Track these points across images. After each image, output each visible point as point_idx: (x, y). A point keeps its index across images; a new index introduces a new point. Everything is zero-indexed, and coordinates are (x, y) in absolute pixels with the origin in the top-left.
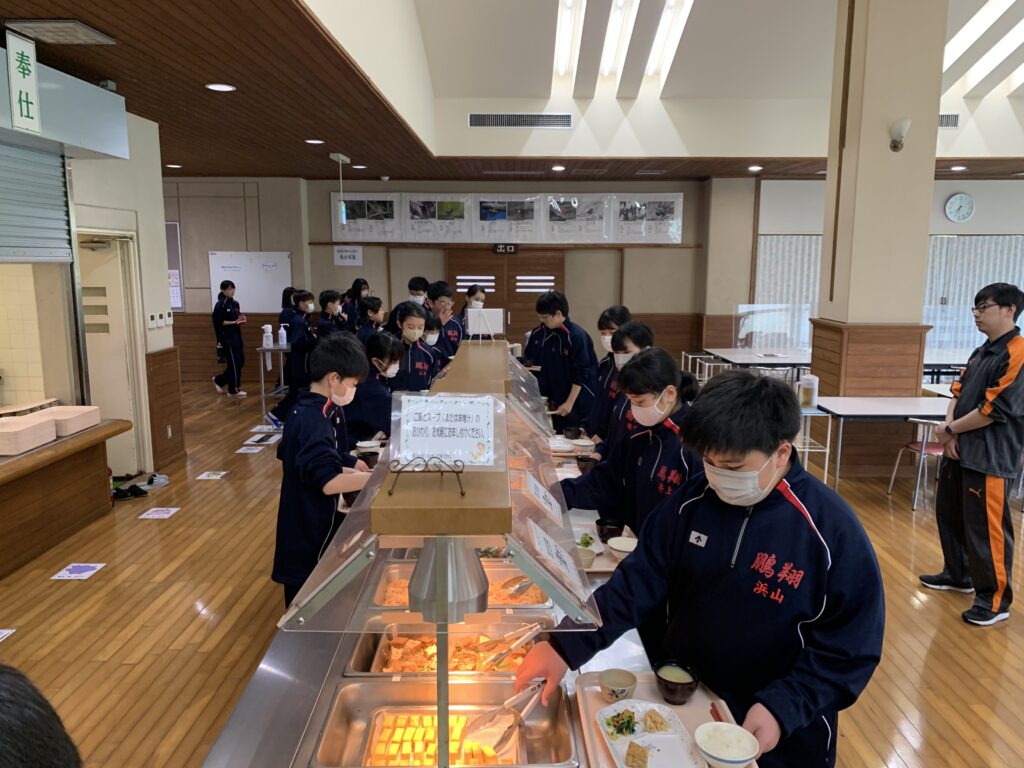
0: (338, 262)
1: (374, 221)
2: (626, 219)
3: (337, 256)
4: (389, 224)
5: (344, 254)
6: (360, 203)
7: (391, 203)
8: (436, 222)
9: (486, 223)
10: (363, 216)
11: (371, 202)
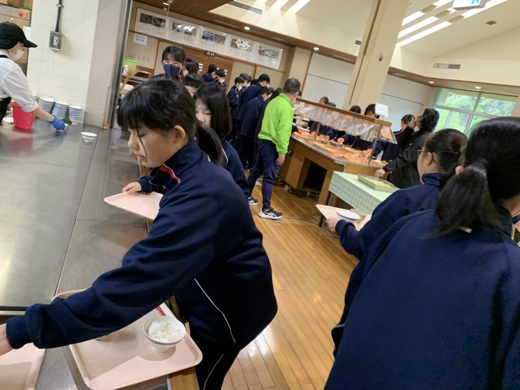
0: (135, 41)
1: (155, 27)
2: (260, 54)
3: (135, 38)
4: (161, 30)
5: (139, 38)
6: (151, 17)
7: (165, 21)
8: (183, 34)
9: (204, 40)
11: (156, 18)
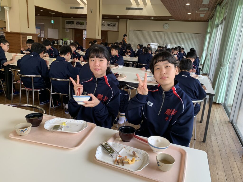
0: (66, 31)
1: (71, 25)
2: (108, 26)
3: (66, 30)
4: (73, 25)
6: (69, 22)
7: (73, 22)
8: (80, 25)
10: (69, 24)
11: (71, 21)
